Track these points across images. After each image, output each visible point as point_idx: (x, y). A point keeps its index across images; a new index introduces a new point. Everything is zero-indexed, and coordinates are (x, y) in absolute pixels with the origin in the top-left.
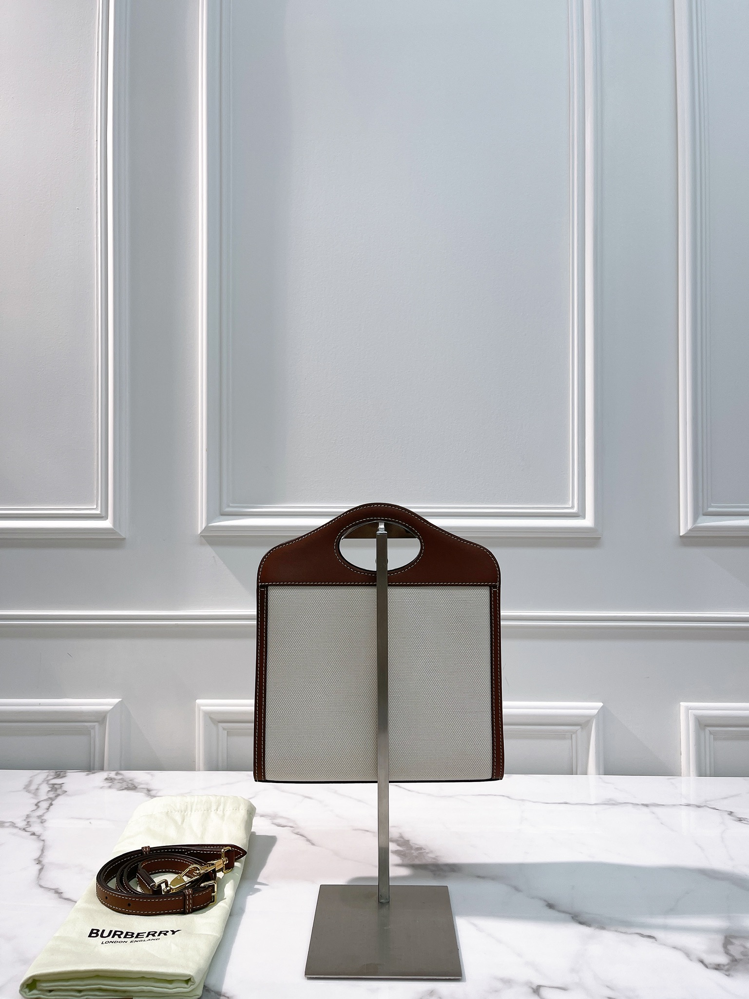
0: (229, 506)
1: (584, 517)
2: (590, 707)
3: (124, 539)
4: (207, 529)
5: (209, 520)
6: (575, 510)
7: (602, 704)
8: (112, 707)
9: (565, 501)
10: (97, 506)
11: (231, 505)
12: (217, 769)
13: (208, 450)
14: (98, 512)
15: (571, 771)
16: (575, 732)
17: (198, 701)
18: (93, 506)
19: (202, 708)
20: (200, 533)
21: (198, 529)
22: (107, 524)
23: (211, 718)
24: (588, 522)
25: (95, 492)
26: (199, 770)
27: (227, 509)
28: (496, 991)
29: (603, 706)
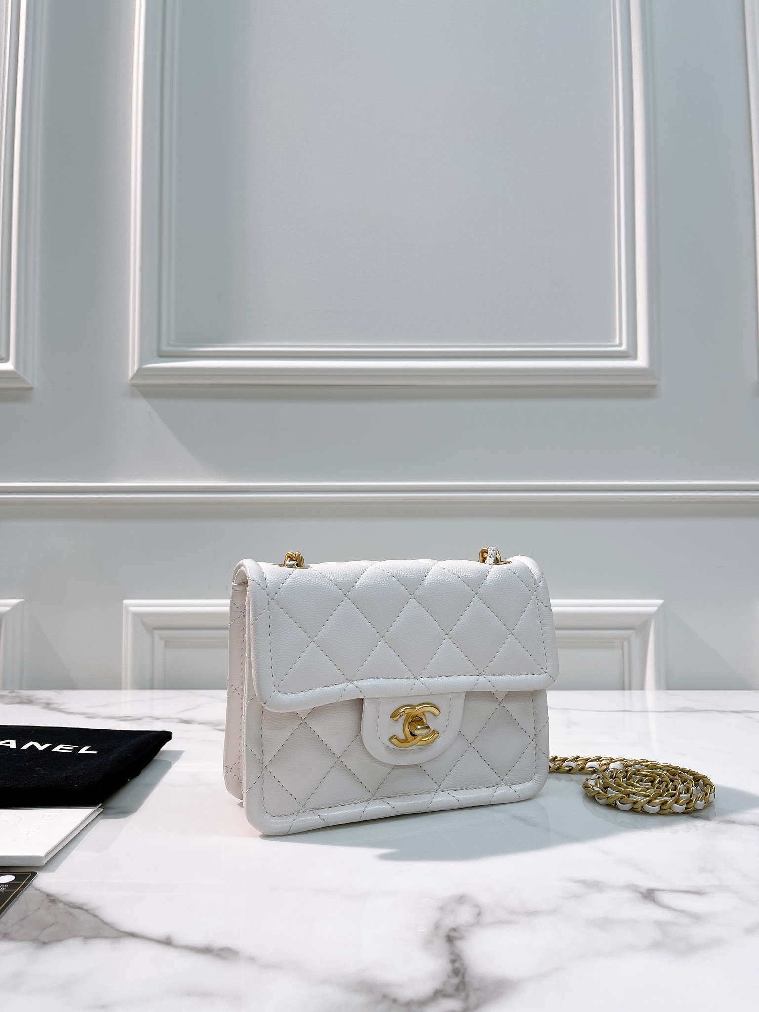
0: (169, 345)
1: (635, 357)
2: (649, 605)
3: (30, 389)
4: (140, 373)
5: (143, 360)
6: (624, 348)
7: (661, 601)
8: (8, 609)
9: (611, 337)
11: (171, 343)
12: (152, 688)
13: (142, 269)
15: (623, 686)
16: (628, 639)
17: (127, 602)
19: (132, 609)
20: (132, 378)
21: (128, 374)
22: (10, 366)
23: (144, 624)
24: (641, 361)
26: (126, 689)
27: (165, 348)
28: (577, 897)
29: (663, 604)
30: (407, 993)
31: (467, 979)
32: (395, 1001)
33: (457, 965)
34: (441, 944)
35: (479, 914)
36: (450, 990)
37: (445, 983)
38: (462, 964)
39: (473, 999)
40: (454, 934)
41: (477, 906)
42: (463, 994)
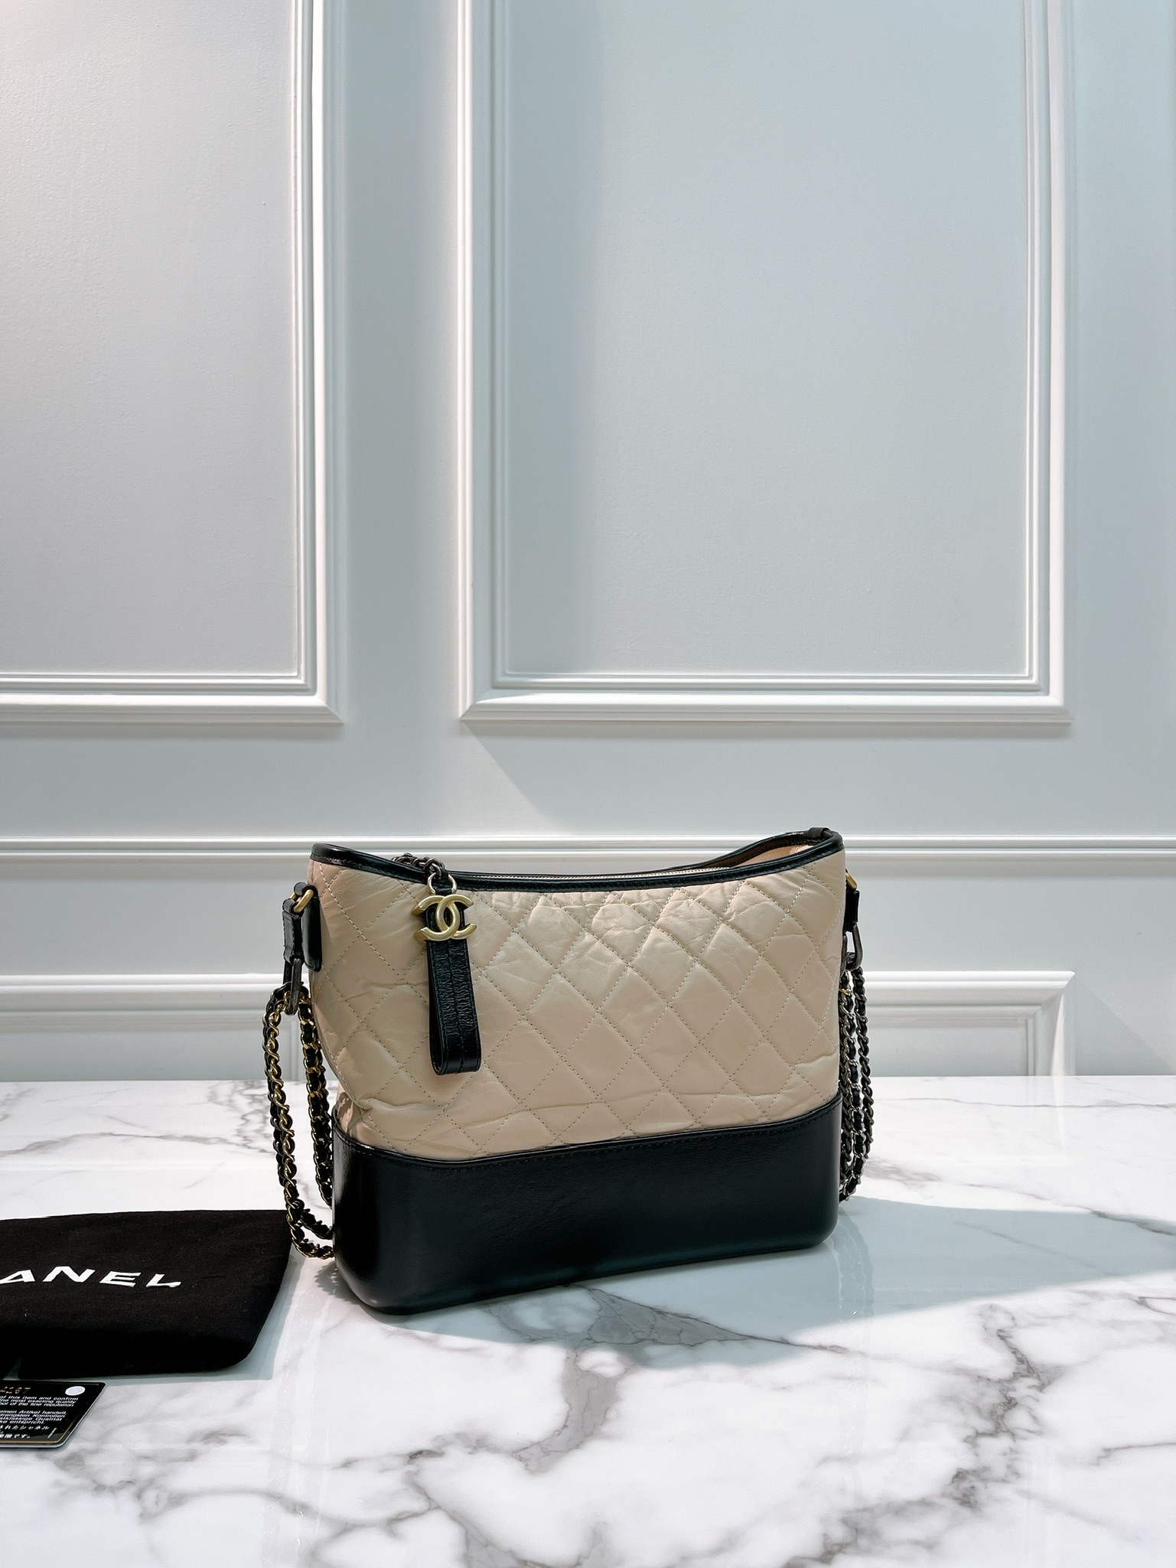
0: (505, 675)
1: (1047, 692)
3: (341, 725)
4: (474, 709)
5: (476, 695)
6: (1034, 681)
7: (1071, 974)
9: (1019, 667)
10: (299, 672)
11: (508, 673)
13: (473, 585)
14: (301, 681)
15: (1027, 1070)
16: (1034, 1016)
18: (292, 672)
20: (463, 716)
21: (457, 711)
22: (317, 700)
24: (1054, 698)
25: (295, 651)
27: (502, 679)
28: (1085, 1304)
29: (1074, 976)
30: (995, 1375)
31: (1032, 1366)
32: (989, 1380)
33: (1019, 1356)
34: (997, 1340)
35: (1013, 1319)
36: (1025, 1373)
37: (1017, 1368)
38: (1023, 1355)
39: (1043, 1377)
40: (1002, 1334)
41: (1008, 1313)
42: (1035, 1375)
